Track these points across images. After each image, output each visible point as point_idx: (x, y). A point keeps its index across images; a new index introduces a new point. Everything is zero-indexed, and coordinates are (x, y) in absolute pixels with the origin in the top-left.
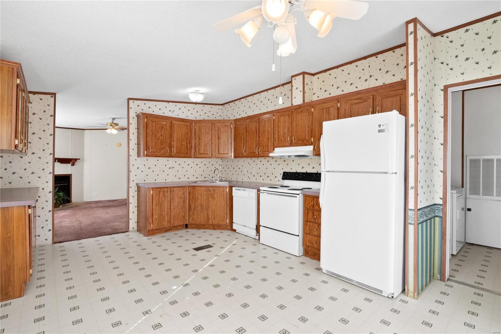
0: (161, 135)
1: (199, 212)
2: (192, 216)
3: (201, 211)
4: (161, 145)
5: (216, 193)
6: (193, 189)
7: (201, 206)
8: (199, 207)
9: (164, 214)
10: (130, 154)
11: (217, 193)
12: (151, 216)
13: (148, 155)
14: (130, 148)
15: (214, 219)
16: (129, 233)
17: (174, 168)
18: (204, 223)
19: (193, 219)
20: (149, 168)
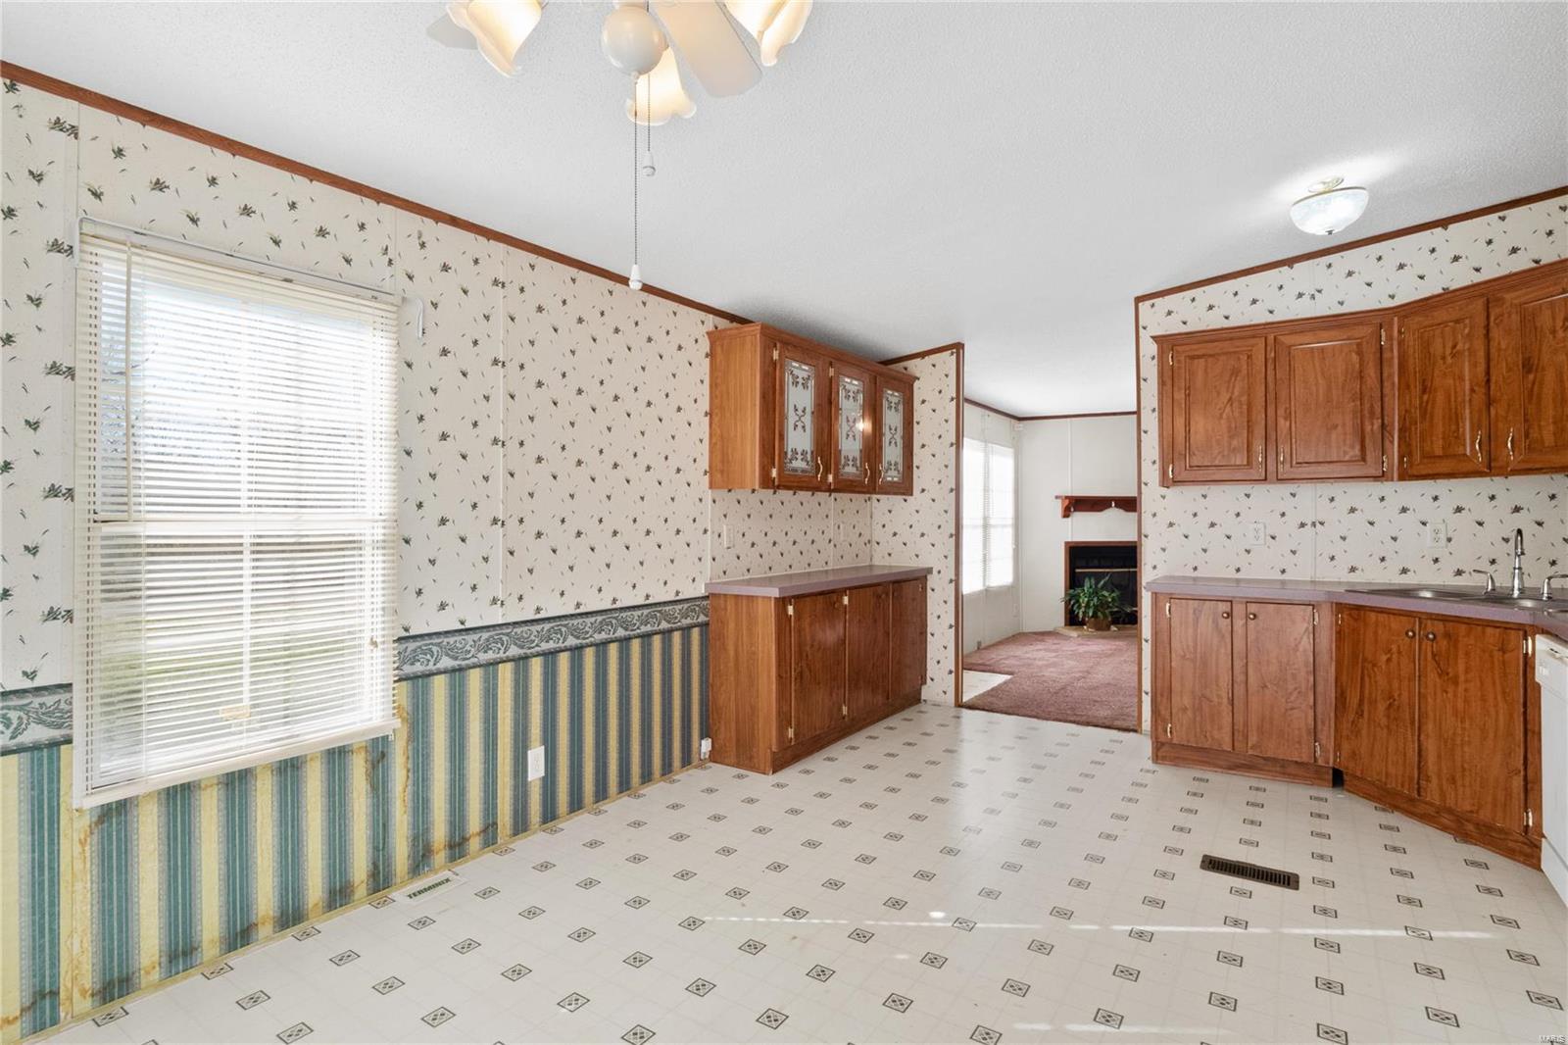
0: (1230, 399)
1: (1378, 729)
2: (1348, 737)
3: (1388, 727)
4: (1231, 437)
5: (1461, 654)
6: (1356, 620)
7: (1390, 704)
8: (1381, 707)
9: (1216, 700)
10: (1143, 479)
11: (1467, 654)
12: (1165, 694)
13: (1179, 479)
14: (1143, 458)
15: (1453, 780)
16: (1142, 736)
17: (1322, 524)
18: (1403, 786)
19: (1354, 753)
20: (1213, 525)
